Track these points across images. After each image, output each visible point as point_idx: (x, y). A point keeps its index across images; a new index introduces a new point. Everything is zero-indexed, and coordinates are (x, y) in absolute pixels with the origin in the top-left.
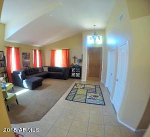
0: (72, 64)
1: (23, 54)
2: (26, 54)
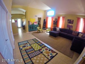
2: (70, 20)
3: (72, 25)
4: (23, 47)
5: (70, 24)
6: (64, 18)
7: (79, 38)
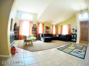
0: (72, 33)
1: (46, 27)
2: (48, 27)
3: (49, 30)
4: (81, 52)
5: (48, 30)
6: (43, 24)
7: (58, 37)
